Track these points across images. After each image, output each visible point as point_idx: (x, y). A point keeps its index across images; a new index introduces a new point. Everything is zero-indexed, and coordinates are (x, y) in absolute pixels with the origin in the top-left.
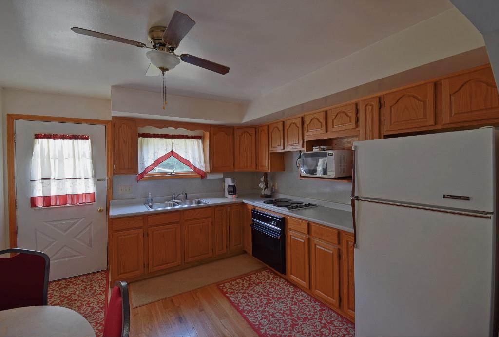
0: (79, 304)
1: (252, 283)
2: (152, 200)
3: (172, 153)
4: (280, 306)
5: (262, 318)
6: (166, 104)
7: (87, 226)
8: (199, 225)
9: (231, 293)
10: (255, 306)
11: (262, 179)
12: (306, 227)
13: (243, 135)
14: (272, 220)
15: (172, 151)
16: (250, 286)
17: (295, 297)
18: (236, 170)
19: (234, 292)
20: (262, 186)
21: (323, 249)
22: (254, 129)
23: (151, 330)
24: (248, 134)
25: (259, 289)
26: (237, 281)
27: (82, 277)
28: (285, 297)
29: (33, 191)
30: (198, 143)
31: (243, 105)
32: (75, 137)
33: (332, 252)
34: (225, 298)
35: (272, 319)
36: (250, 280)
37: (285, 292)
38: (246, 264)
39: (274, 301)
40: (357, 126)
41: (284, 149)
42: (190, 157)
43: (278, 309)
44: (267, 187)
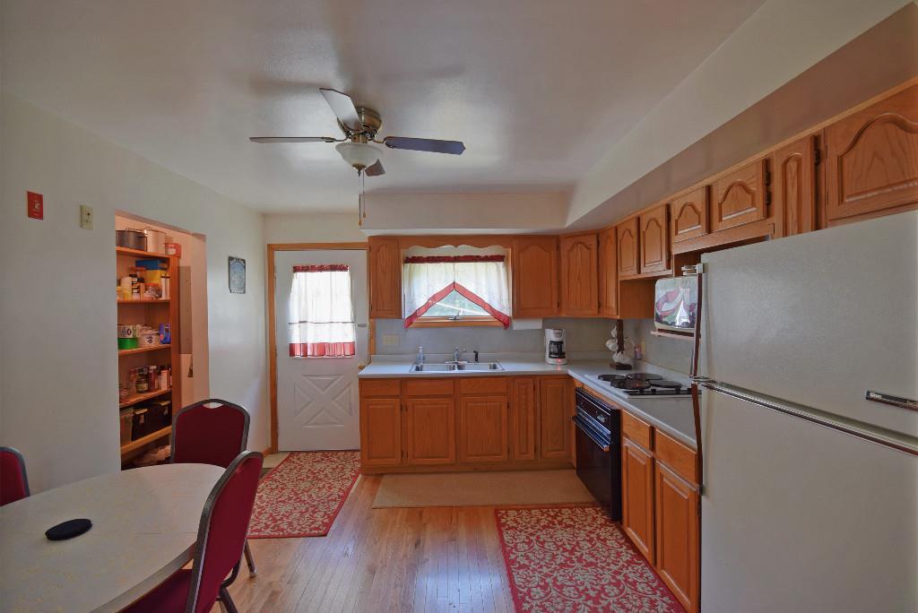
0: (321, 485)
1: (556, 522)
2: (424, 358)
3: (454, 286)
4: (585, 577)
5: (538, 586)
6: (364, 216)
7: (345, 388)
8: (485, 404)
9: (510, 528)
10: (537, 561)
11: (614, 333)
12: (647, 434)
13: (575, 250)
14: (600, 413)
15: (454, 283)
16: (548, 527)
17: (625, 571)
18: (564, 315)
19: (516, 529)
20: (611, 345)
21: (674, 487)
22: (595, 237)
23: (376, 543)
24: (583, 246)
25: (563, 535)
26: (533, 512)
27: (340, 453)
28: (604, 565)
29: (290, 336)
30: (498, 266)
31: (563, 194)
32: (333, 268)
33: (686, 497)
34: (497, 533)
35: (554, 593)
36: (554, 517)
37: (609, 557)
38: (564, 487)
39: (577, 565)
40: (768, 214)
41: (639, 272)
42: (484, 291)
43: (576, 581)
44: (621, 349)
